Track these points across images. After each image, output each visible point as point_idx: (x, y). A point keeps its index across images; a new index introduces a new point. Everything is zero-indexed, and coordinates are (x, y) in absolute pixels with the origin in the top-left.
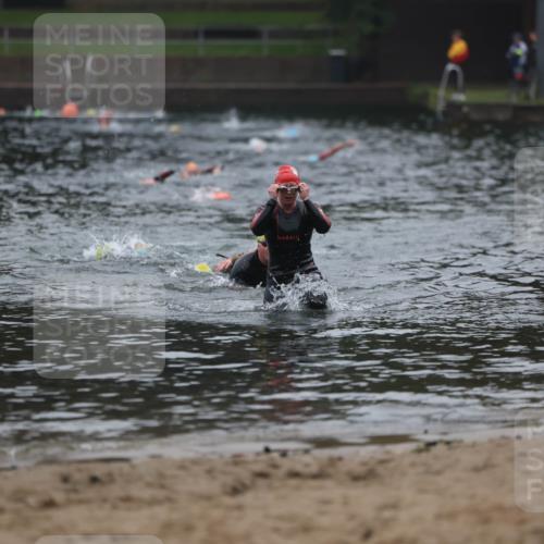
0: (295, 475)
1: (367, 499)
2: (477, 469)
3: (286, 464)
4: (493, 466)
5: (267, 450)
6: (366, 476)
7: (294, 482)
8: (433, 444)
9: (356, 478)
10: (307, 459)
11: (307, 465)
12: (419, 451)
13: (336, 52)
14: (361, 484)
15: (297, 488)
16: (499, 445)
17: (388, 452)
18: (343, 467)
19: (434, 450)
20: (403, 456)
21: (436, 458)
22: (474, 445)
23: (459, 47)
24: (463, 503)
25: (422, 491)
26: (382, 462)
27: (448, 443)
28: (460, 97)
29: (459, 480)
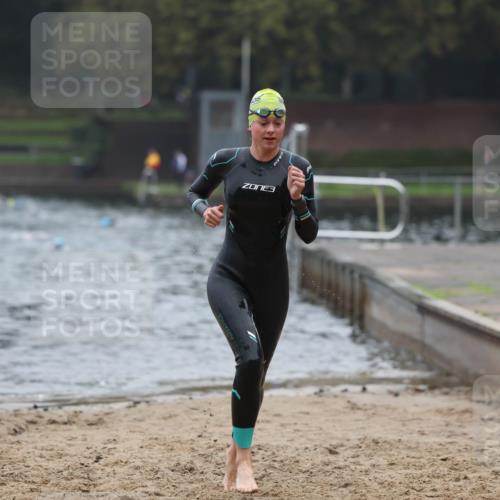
0: (54, 422)
1: (98, 437)
2: (165, 418)
3: (48, 416)
4: (175, 416)
5: (36, 407)
6: (96, 423)
7: (53, 426)
8: (138, 403)
9: (91, 424)
10: (60, 412)
11: (61, 416)
12: (130, 407)
13: (78, 161)
14: (94, 427)
15: (55, 430)
17: (110, 408)
18: (83, 417)
19: (139, 406)
20: (119, 410)
21: (140, 411)
22: (162, 404)
23: (153, 159)
25: (134, 432)
26: (107, 414)
27: (148, 402)
28: (155, 190)
29: (154, 425)
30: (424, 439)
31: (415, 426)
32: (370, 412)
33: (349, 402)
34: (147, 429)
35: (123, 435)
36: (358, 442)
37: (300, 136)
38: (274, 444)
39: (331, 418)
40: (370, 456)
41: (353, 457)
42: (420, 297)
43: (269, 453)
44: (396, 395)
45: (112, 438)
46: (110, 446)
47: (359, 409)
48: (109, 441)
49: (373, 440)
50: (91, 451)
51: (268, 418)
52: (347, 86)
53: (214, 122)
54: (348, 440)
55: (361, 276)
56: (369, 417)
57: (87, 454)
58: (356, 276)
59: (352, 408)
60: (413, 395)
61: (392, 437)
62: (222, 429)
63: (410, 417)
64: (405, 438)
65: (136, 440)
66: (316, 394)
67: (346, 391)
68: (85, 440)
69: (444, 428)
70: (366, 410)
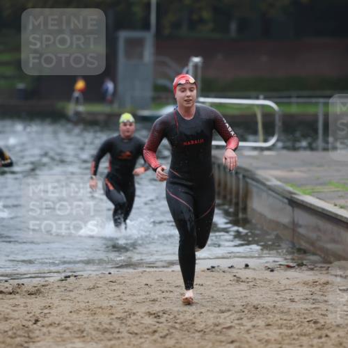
1: (36, 304)
2: (89, 289)
4: (98, 287)
6: (36, 293)
8: (69, 277)
9: (31, 294)
10: (7, 284)
11: (7, 288)
12: (62, 280)
13: (21, 86)
14: (33, 296)
16: (101, 278)
17: (46, 281)
18: (24, 288)
21: (69, 283)
22: (88, 277)
23: (80, 84)
24: (83, 305)
25: (65, 300)
26: (43, 286)
27: (75, 276)
28: (81, 108)
29: (81, 294)
30: (293, 305)
31: (287, 295)
32: (251, 284)
33: (235, 276)
34: (75, 298)
35: (56, 302)
36: (241, 308)
37: (196, 66)
38: (176, 309)
39: (221, 289)
40: (251, 319)
41: (238, 319)
42: (291, 193)
43: (172, 316)
44: (272, 271)
45: (47, 305)
46: (46, 311)
47: (242, 282)
48: (45, 307)
49: (254, 306)
50: (31, 315)
51: (171, 289)
52: (233, 26)
53: (128, 55)
54: (234, 306)
55: (244, 176)
56: (250, 288)
57: (28, 317)
58: (241, 176)
59: (237, 281)
60: (286, 270)
61: (268, 304)
62: (135, 298)
63: (283, 288)
64: (279, 304)
65: (66, 307)
66: (208, 269)
67: (232, 267)
68: (27, 306)
69: (310, 296)
70: (248, 282)
